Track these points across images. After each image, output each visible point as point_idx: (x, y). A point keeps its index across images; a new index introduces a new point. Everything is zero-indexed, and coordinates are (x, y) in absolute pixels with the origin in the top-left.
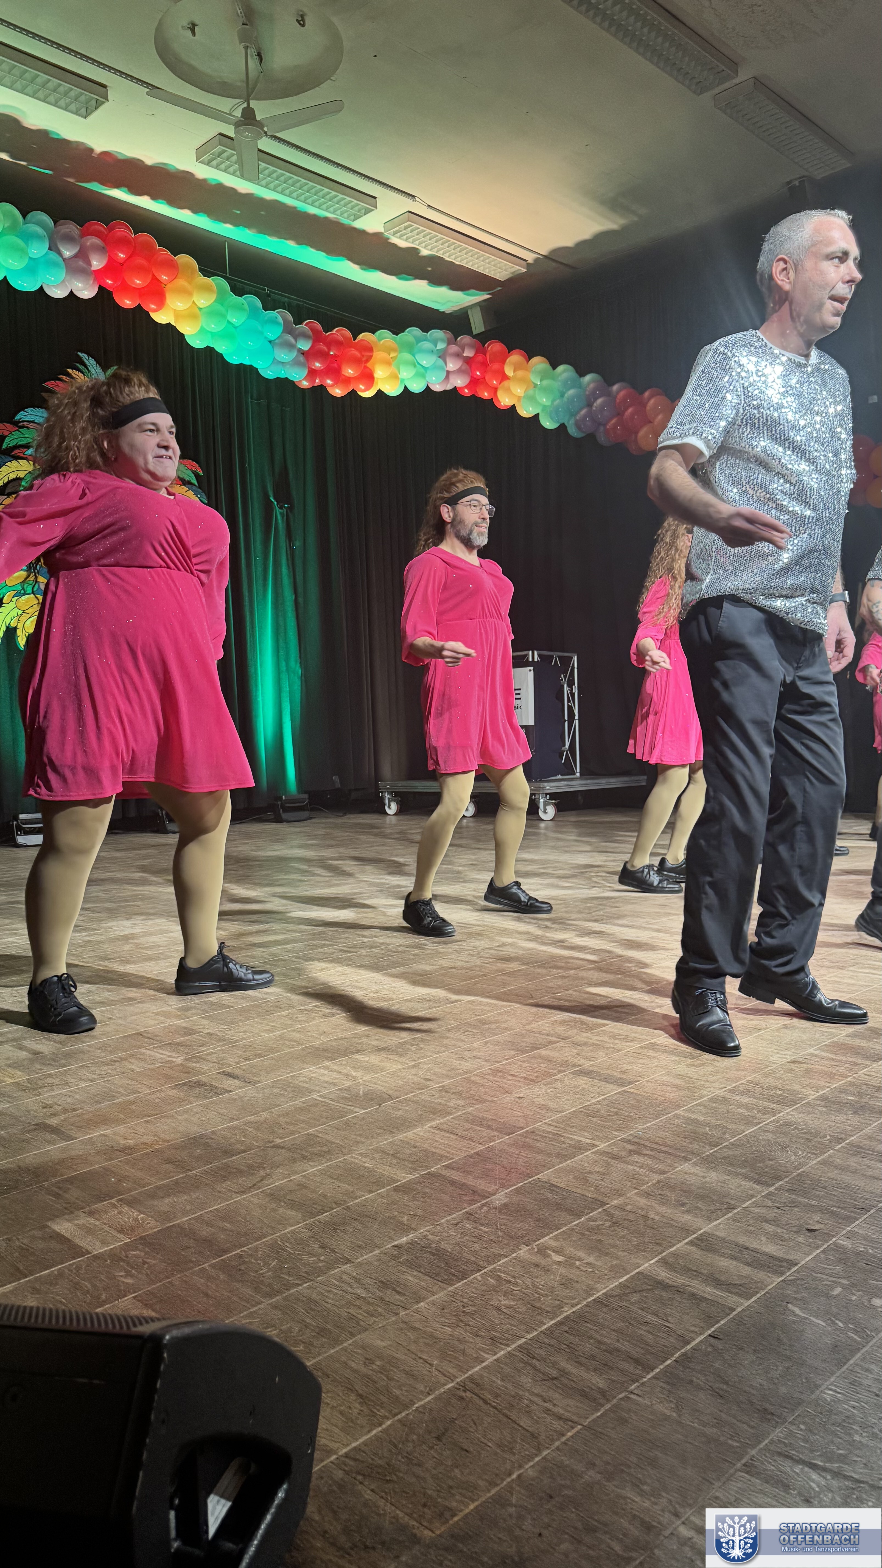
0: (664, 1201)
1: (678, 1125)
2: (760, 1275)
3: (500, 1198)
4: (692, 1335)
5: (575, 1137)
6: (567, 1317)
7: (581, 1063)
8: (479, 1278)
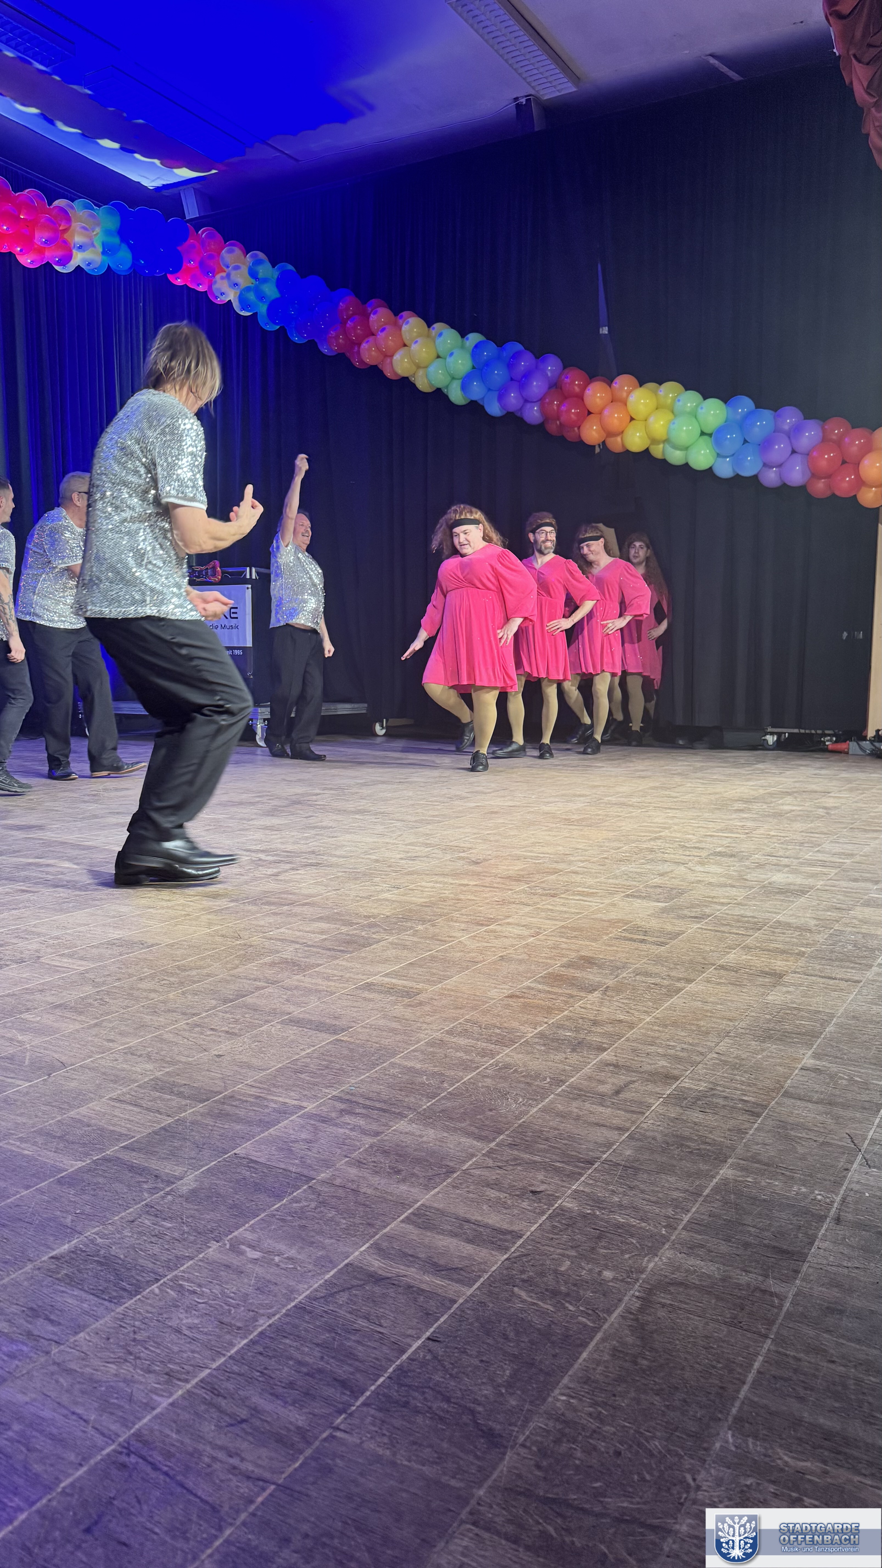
0: (377, 1169)
1: (394, 1076)
2: (482, 1253)
3: (189, 1182)
4: (408, 1340)
5: (281, 1099)
6: (261, 1333)
7: (291, 1010)
8: (157, 1291)
